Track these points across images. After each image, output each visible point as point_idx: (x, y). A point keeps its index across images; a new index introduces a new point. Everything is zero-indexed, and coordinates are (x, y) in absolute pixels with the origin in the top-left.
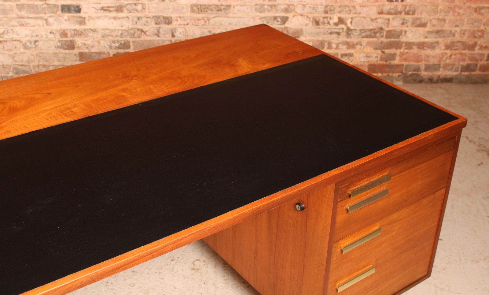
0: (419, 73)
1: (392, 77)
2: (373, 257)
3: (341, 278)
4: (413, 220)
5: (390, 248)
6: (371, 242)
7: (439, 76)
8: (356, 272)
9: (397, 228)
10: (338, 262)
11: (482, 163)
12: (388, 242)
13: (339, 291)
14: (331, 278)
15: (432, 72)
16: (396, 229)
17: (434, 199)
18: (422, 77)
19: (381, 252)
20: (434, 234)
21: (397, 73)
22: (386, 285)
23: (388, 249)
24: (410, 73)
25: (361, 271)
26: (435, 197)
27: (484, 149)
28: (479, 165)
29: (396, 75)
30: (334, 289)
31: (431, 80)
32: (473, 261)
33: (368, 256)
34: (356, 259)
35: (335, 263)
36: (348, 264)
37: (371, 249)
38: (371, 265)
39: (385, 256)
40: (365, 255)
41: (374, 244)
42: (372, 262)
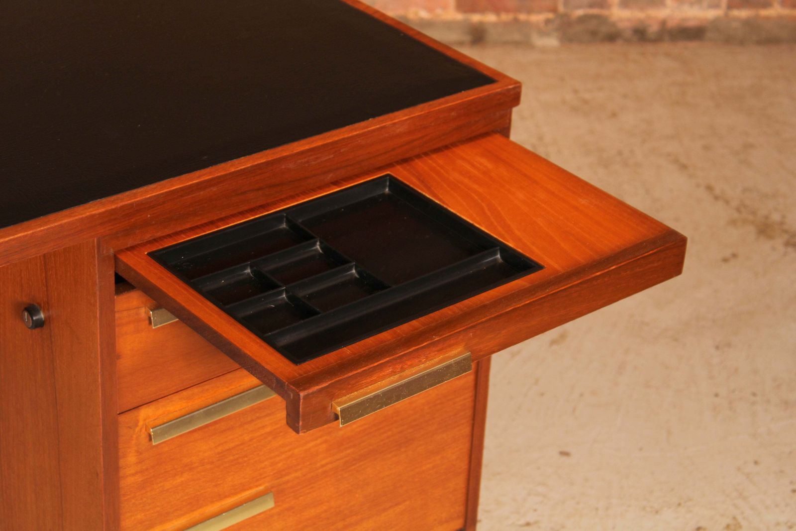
0: (605, 12)
1: (527, 24)
2: (267, 463)
6: (249, 419)
7: (663, 23)
10: (147, 469)
11: (734, 256)
14: (129, 514)
15: (642, 9)
18: (614, 24)
19: (289, 450)
20: (469, 413)
21: (540, 11)
24: (580, 12)
27: (751, 217)
28: (725, 260)
29: (538, 18)
31: (640, 34)
32: (644, 508)
33: (246, 459)
34: (208, 466)
35: (136, 473)
36: (183, 479)
37: (255, 440)
38: (260, 485)
39: (308, 463)
40: (237, 456)
41: (263, 427)
42: (265, 478)
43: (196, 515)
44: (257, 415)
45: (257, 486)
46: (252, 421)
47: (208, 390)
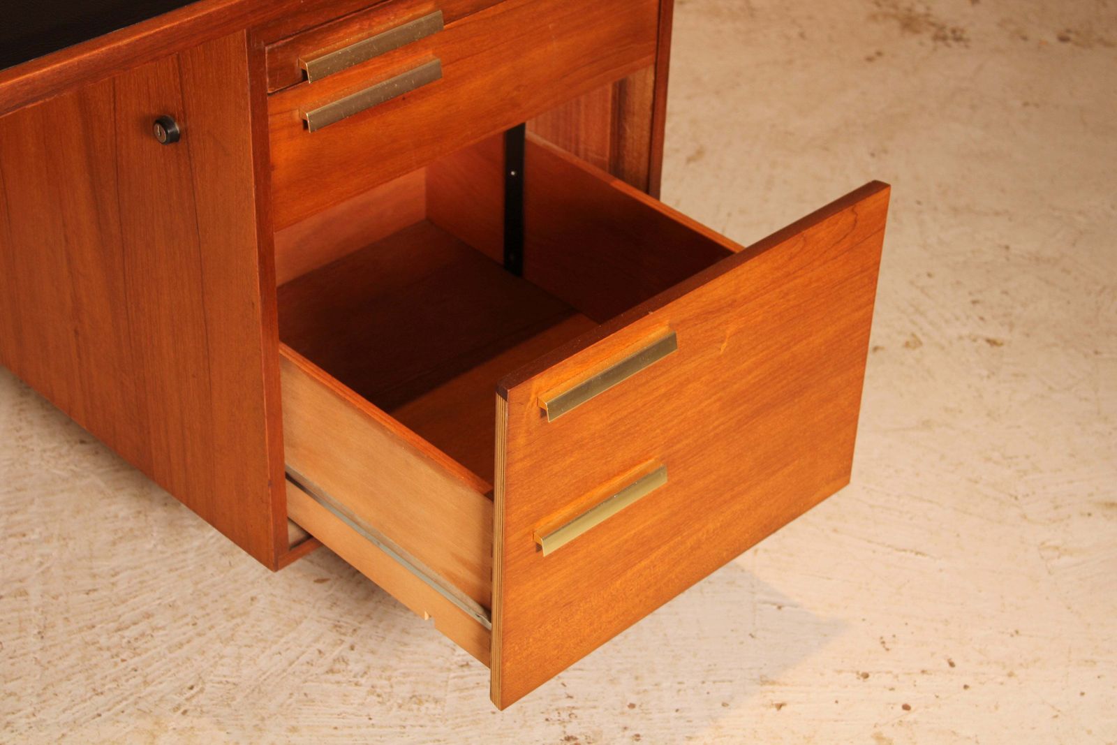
2: (658, 431)
3: (551, 508)
4: (788, 300)
5: (714, 398)
6: (644, 380)
8: (600, 483)
9: (732, 329)
10: (536, 452)
11: (879, 54)
12: (703, 379)
13: (546, 552)
14: (515, 507)
16: (728, 332)
17: (855, 225)
19: (682, 413)
22: (711, 526)
23: (706, 403)
25: (617, 481)
26: (856, 221)
27: (892, 11)
28: (870, 59)
30: (531, 544)
33: (638, 428)
34: (599, 441)
35: (525, 457)
36: (572, 459)
37: (648, 405)
38: (650, 458)
39: (700, 427)
40: (628, 426)
41: (657, 388)
42: (655, 448)
43: (584, 501)
44: (652, 375)
45: (647, 460)
46: (647, 382)
47: (604, 349)
